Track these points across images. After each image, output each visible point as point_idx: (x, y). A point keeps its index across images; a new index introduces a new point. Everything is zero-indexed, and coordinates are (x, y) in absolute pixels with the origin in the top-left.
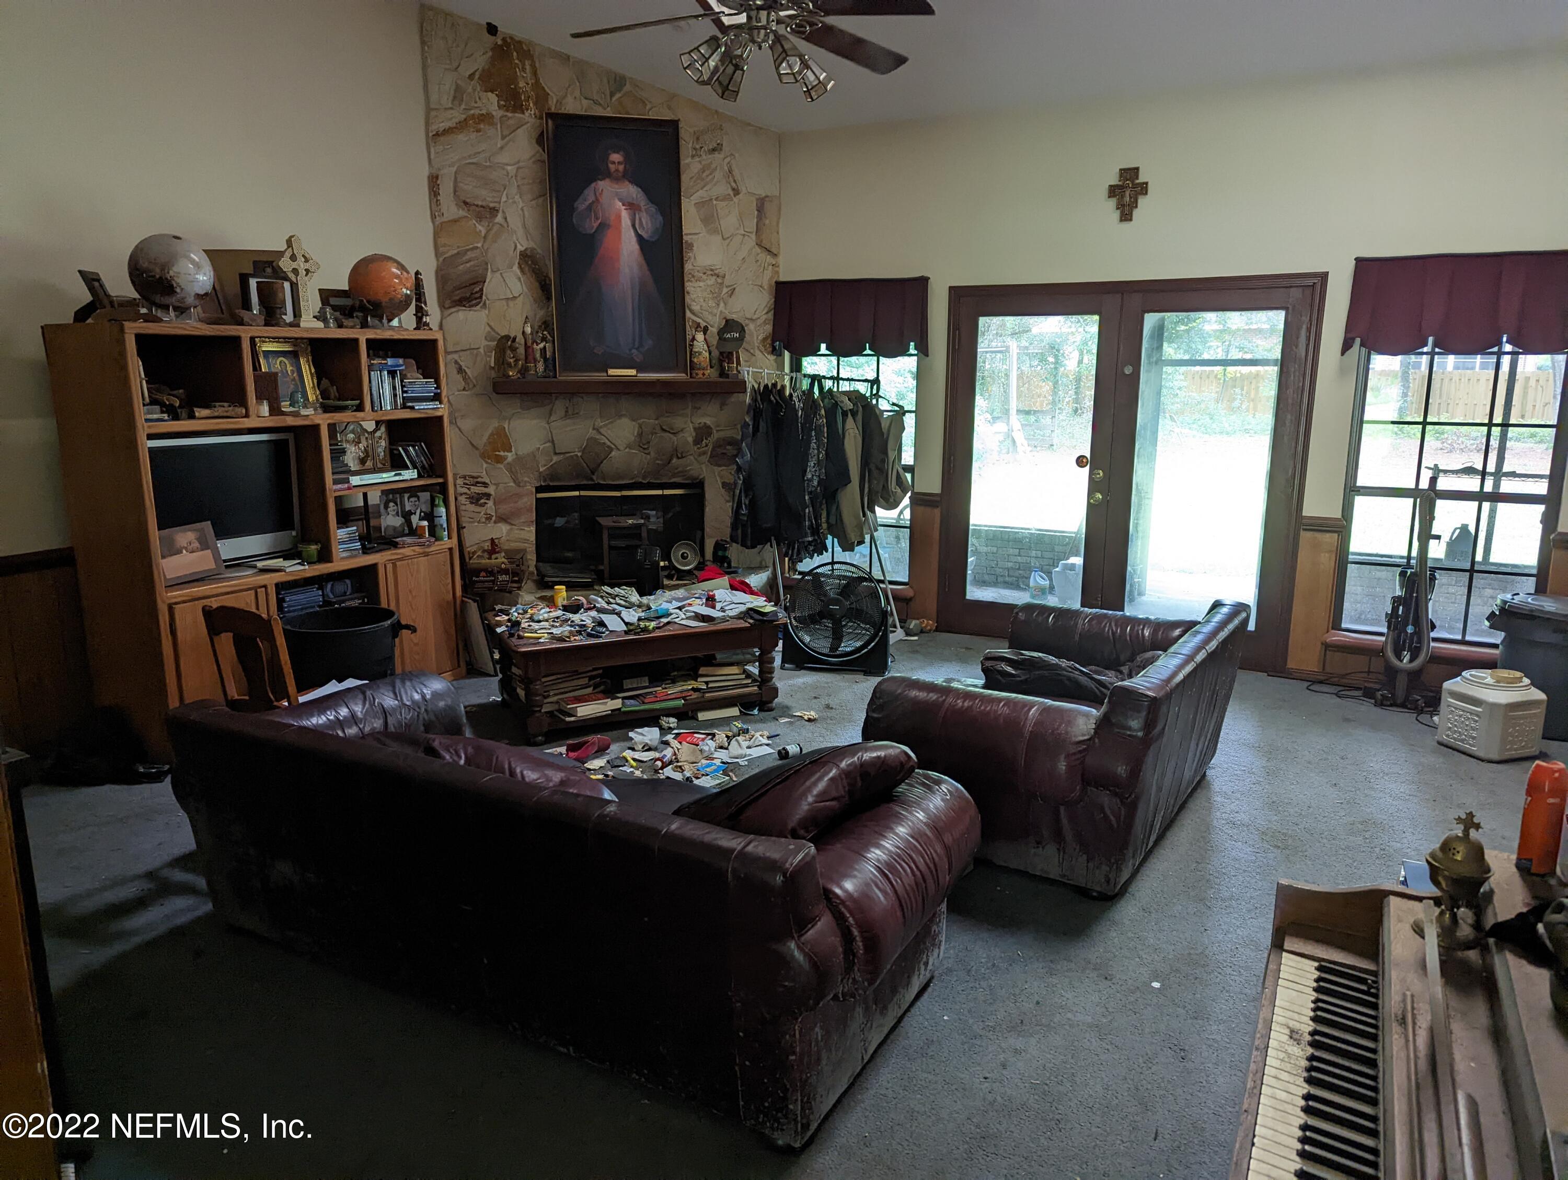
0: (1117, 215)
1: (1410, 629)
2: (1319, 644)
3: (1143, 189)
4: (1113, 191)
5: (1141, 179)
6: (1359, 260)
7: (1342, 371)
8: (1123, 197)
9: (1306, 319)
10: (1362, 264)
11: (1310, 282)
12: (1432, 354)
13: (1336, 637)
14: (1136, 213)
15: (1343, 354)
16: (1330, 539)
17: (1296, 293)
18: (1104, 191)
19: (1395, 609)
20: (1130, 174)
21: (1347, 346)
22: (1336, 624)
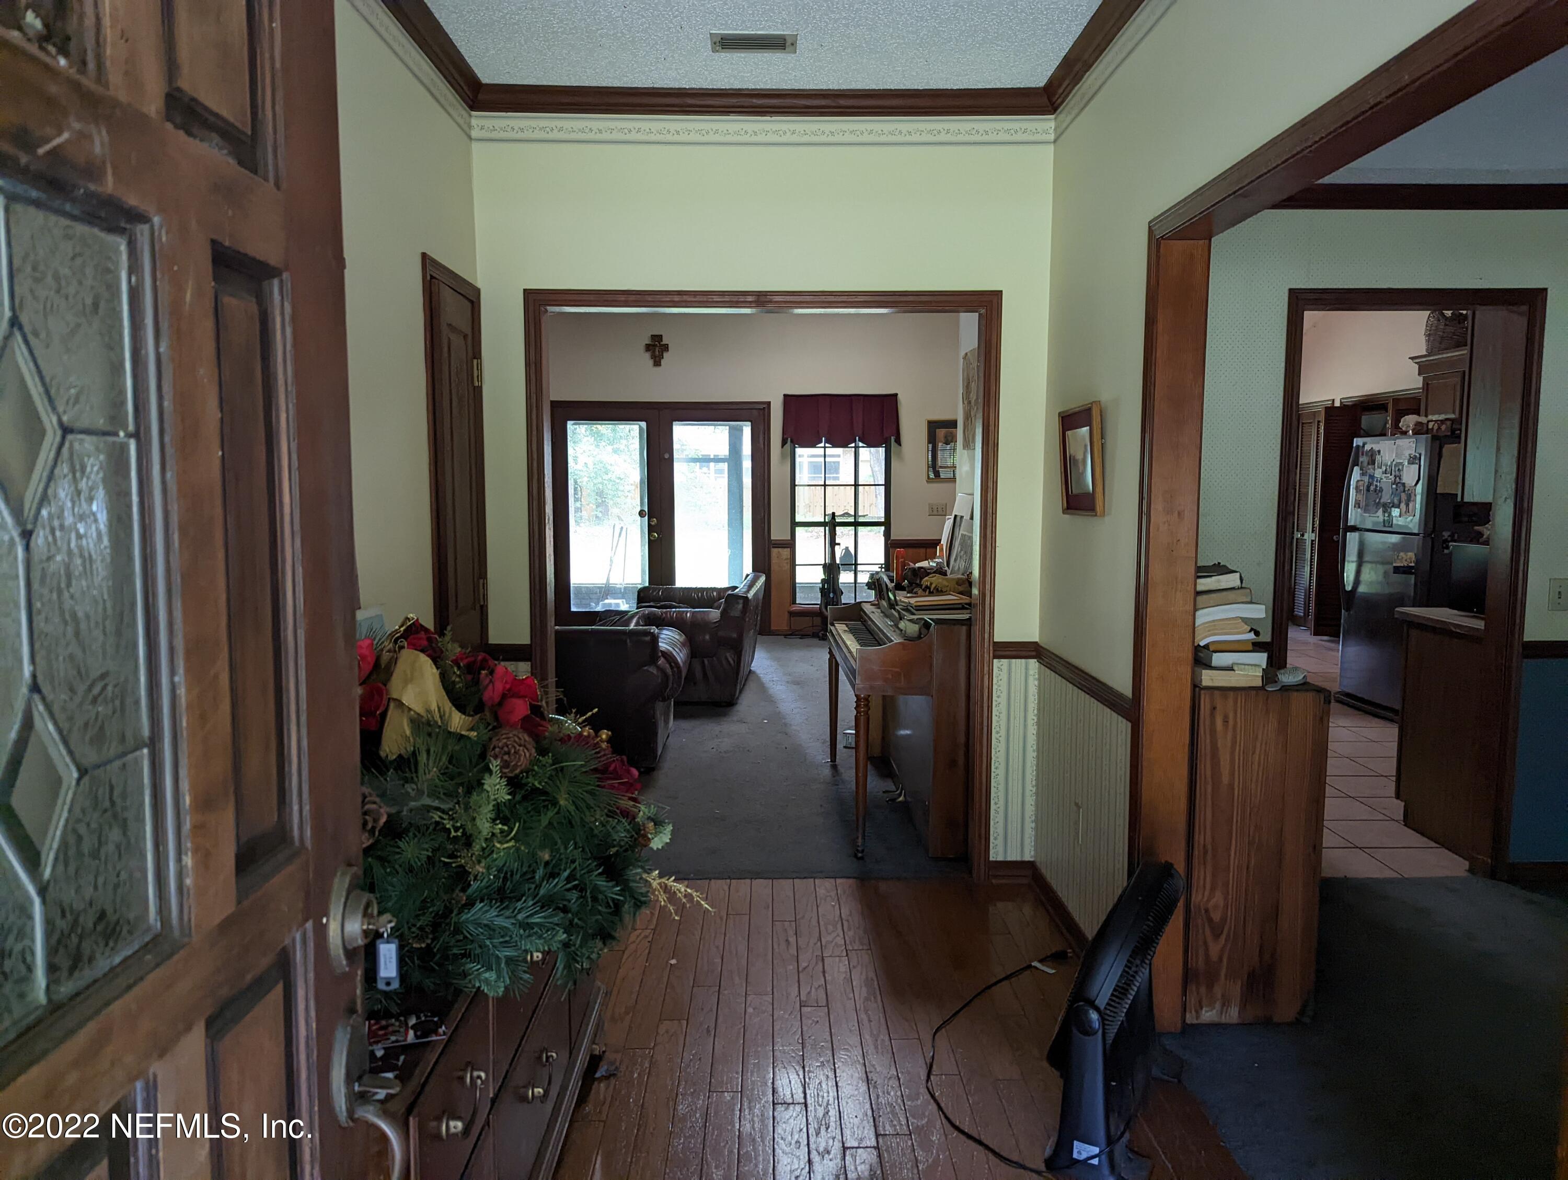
0: (651, 362)
1: (831, 595)
2: (786, 613)
3: (666, 348)
4: (648, 348)
5: (663, 343)
6: (785, 396)
7: (783, 456)
8: (654, 352)
9: (762, 428)
10: (789, 400)
11: (762, 406)
12: (825, 447)
13: (794, 608)
14: (663, 362)
15: (783, 446)
16: (786, 552)
17: (755, 413)
18: (642, 348)
19: (823, 586)
20: (657, 338)
21: (784, 443)
22: (794, 601)
